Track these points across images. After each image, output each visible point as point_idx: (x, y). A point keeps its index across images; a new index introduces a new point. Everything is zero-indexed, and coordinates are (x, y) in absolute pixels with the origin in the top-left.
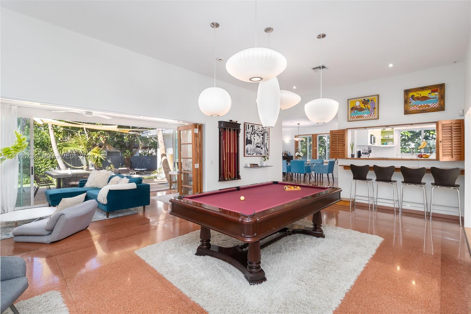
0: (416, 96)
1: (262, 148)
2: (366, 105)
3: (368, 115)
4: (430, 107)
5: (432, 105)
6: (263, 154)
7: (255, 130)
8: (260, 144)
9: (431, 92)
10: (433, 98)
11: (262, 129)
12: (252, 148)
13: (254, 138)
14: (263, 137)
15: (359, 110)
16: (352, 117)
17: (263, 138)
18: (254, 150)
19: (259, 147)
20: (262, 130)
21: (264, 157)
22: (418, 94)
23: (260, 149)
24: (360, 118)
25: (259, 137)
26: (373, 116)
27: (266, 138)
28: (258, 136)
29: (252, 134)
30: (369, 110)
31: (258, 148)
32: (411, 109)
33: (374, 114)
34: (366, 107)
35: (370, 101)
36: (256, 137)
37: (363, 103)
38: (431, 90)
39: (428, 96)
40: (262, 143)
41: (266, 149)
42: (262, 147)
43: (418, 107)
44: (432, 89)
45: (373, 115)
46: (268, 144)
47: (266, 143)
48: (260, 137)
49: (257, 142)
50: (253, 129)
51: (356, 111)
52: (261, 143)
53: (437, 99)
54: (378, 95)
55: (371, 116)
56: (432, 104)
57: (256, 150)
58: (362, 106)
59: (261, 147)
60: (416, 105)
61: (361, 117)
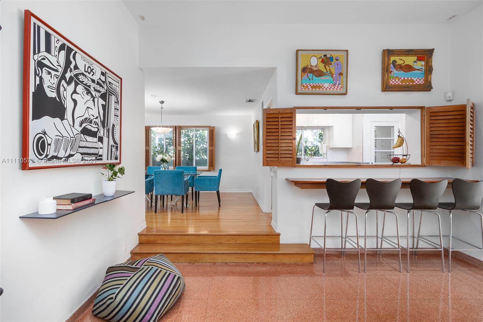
0: (399, 62)
1: (101, 140)
2: (327, 67)
3: (330, 86)
4: (415, 83)
5: (417, 80)
6: (104, 157)
7: (76, 67)
8: (96, 123)
9: (417, 59)
10: (419, 70)
11: (103, 78)
12: (65, 134)
13: (75, 96)
14: (104, 103)
15: (316, 74)
16: (303, 86)
17: (104, 107)
18: (73, 142)
19: (93, 134)
20: (104, 82)
21: (111, 166)
22: (401, 60)
23: (96, 140)
24: (317, 89)
25: (94, 101)
26: (338, 87)
27: (112, 112)
28: (89, 97)
29: (63, 77)
30: (332, 76)
31: (89, 139)
32: (392, 82)
33: (340, 86)
34: (328, 70)
35: (334, 60)
36: (83, 99)
37: (323, 61)
38: (417, 57)
39: (412, 65)
40: (103, 123)
41: (113, 144)
42: (101, 134)
43: (400, 80)
44: (419, 55)
45: (338, 85)
46: (117, 128)
47: (114, 126)
48: (96, 100)
49: (86, 116)
50: (68, 63)
51: (310, 75)
52: (98, 121)
53: (423, 72)
54: (347, 51)
55: (334, 87)
56: (417, 78)
57: (83, 144)
58: (321, 67)
59: (99, 135)
60: (398, 78)
61: (319, 87)
